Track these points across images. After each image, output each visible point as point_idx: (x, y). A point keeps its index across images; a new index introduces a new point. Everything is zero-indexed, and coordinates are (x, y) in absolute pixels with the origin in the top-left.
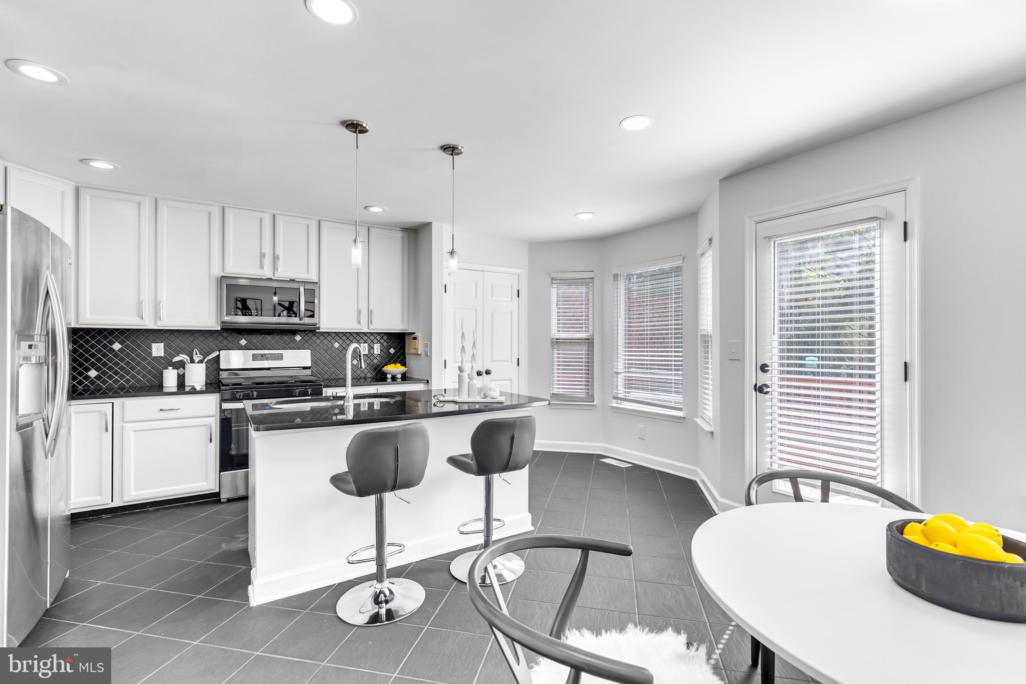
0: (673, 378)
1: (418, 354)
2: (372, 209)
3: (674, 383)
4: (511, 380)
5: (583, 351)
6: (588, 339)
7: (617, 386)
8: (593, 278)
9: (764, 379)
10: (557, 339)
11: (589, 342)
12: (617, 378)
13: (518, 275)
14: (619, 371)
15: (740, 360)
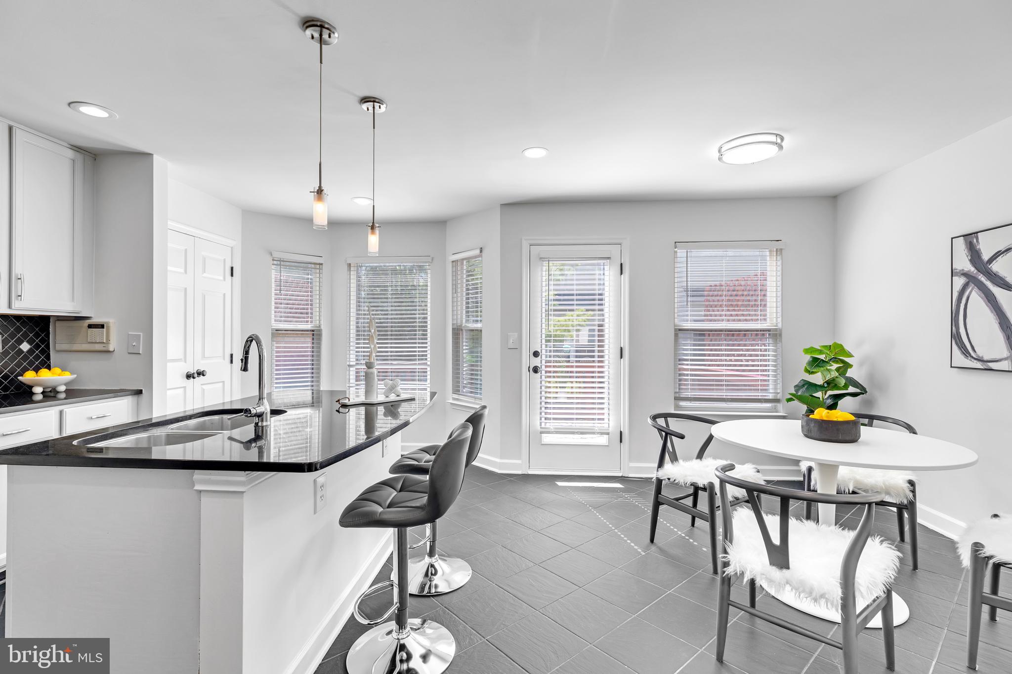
0: (417, 367)
1: (108, 352)
2: (84, 109)
3: (419, 372)
4: (223, 382)
5: (307, 344)
6: (313, 331)
7: (349, 379)
8: (322, 264)
9: (536, 362)
10: (276, 330)
11: (315, 334)
12: (349, 371)
13: (232, 247)
14: (351, 363)
15: (518, 349)
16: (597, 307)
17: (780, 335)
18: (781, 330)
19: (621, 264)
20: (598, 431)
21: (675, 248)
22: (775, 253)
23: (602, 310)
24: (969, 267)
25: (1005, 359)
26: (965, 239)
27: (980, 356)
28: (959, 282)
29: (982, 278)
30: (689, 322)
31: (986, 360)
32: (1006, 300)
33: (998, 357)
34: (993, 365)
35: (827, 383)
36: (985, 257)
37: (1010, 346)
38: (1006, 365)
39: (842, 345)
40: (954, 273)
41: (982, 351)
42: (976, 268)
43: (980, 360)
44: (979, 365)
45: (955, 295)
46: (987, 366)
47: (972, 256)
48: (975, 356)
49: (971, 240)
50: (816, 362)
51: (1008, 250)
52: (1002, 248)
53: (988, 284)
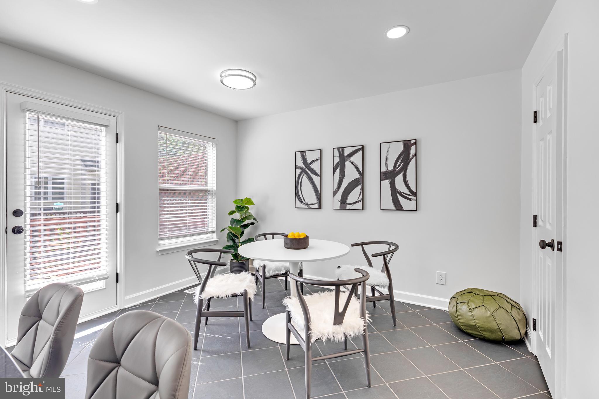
9: (17, 222)
16: (94, 169)
18: (214, 191)
19: (117, 134)
20: (97, 278)
21: (159, 130)
23: (98, 171)
24: (302, 165)
25: (316, 204)
26: (301, 153)
27: (307, 202)
28: (299, 171)
29: (308, 171)
30: (167, 184)
31: (309, 204)
32: (316, 179)
33: (314, 203)
34: (311, 206)
35: (242, 219)
36: (309, 161)
37: (318, 199)
38: (316, 206)
39: (250, 199)
40: (296, 167)
41: (308, 201)
42: (305, 166)
43: (307, 204)
44: (306, 206)
45: (297, 177)
46: (309, 207)
47: (303, 161)
48: (304, 203)
49: (303, 153)
50: (239, 209)
51: (317, 160)
52: (315, 159)
53: (310, 173)
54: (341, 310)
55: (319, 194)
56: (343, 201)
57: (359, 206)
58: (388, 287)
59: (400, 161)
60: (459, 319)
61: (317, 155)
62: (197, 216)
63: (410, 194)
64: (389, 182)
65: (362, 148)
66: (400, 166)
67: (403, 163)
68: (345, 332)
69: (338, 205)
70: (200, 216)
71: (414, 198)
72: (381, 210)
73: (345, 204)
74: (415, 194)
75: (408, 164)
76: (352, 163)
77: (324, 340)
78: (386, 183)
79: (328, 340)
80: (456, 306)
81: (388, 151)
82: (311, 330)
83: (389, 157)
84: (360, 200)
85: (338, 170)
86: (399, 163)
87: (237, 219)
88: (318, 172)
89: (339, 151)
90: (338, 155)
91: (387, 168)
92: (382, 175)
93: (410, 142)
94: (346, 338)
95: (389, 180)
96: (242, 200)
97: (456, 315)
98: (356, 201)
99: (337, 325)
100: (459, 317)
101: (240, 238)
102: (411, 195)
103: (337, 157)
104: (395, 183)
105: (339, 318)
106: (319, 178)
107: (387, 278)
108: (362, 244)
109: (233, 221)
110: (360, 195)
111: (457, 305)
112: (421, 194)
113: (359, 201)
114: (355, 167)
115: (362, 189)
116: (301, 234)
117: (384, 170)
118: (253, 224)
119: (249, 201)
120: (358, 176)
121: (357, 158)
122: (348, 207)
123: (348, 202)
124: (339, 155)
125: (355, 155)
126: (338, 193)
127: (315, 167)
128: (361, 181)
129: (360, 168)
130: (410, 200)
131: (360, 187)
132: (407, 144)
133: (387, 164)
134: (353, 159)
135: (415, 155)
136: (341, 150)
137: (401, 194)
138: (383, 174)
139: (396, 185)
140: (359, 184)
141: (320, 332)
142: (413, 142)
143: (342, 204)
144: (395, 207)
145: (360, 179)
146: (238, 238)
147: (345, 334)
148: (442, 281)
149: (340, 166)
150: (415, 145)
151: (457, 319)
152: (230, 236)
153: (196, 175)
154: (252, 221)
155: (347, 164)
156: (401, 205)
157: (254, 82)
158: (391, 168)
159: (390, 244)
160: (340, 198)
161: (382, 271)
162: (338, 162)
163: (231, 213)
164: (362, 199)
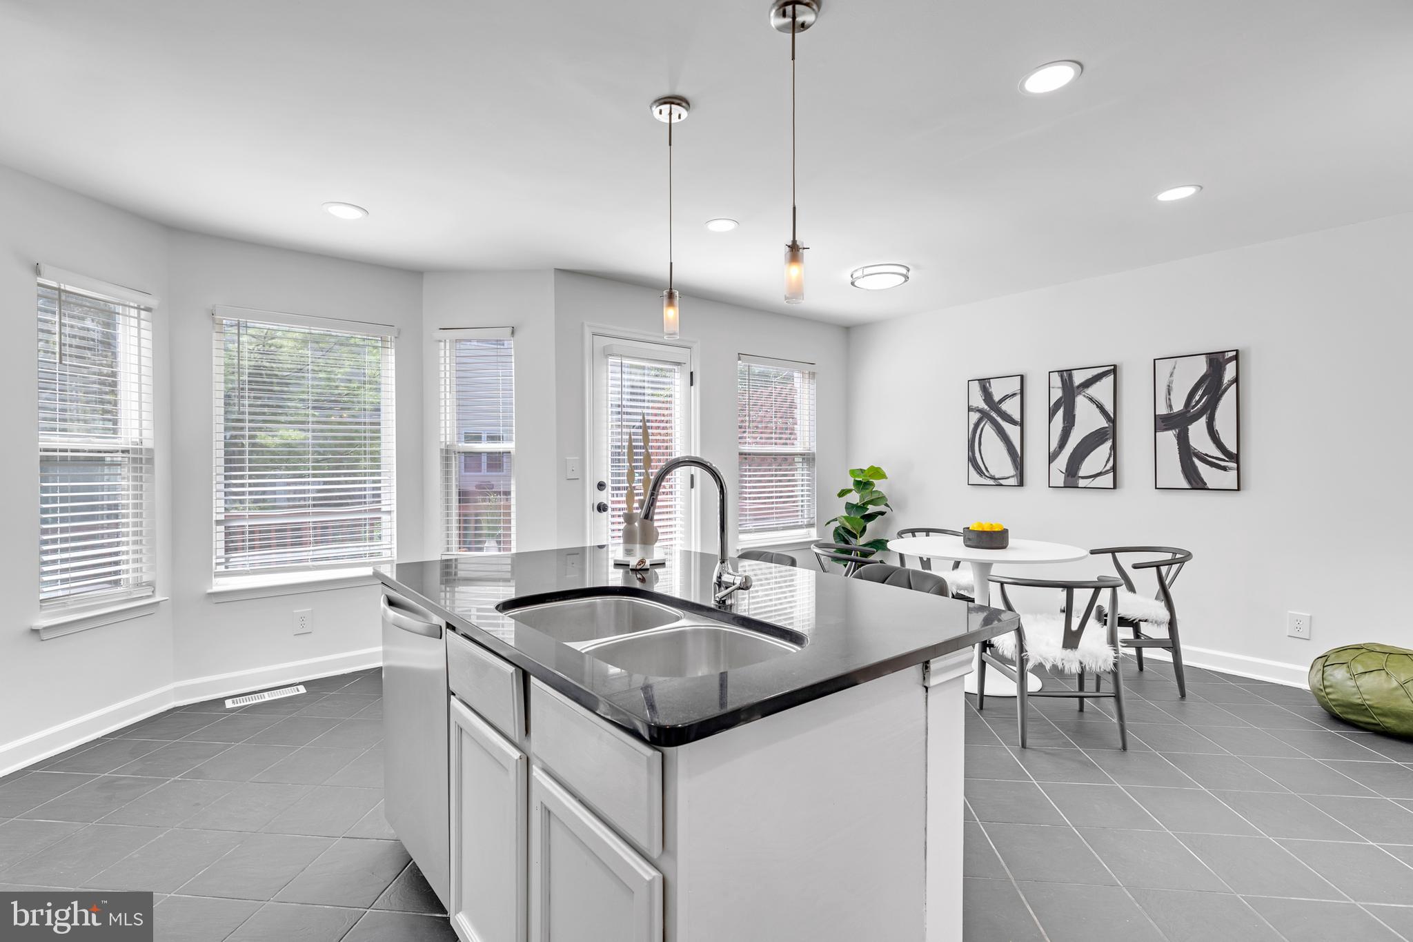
0: (369, 516)
9: (601, 497)
15: (579, 479)
17: (814, 459)
18: (814, 454)
19: (692, 373)
22: (807, 376)
24: (983, 405)
25: (1012, 477)
26: (979, 383)
27: (993, 475)
28: (975, 416)
29: (994, 415)
30: (747, 445)
31: (996, 477)
32: (1013, 432)
33: (1007, 475)
34: (1002, 482)
35: (864, 504)
36: (997, 398)
37: (1016, 467)
38: (1013, 481)
39: (879, 468)
40: (970, 409)
41: (994, 471)
42: (989, 406)
43: (992, 478)
44: (992, 482)
45: (972, 426)
46: (998, 482)
47: (985, 397)
48: (988, 475)
49: (984, 384)
50: (862, 485)
51: (1014, 395)
52: (1010, 393)
53: (999, 419)
54: (1075, 626)
55: (1019, 459)
56: (1072, 472)
57: (1107, 480)
58: (1167, 625)
59: (1200, 392)
60: (1327, 694)
61: (1015, 385)
62: (759, 498)
63: (1223, 457)
64: (1175, 435)
65: (1114, 370)
66: (1201, 404)
67: (1206, 397)
68: (1082, 661)
69: (1059, 479)
70: (765, 498)
71: (1235, 465)
72: (1156, 488)
73: (1077, 477)
74: (1235, 458)
75: (1219, 399)
76: (1091, 399)
77: (1048, 667)
78: (1169, 438)
79: (1054, 667)
80: (1321, 672)
81: (1171, 375)
82: (1027, 652)
83: (1174, 386)
84: (1108, 470)
85: (1060, 413)
86: (1197, 398)
87: (855, 503)
88: (1017, 417)
89: (1062, 377)
90: (1060, 385)
91: (1170, 407)
92: (1159, 421)
93: (1224, 356)
94: (1083, 669)
95: (1176, 432)
96: (862, 471)
97: (1322, 687)
98: (1101, 472)
99: (1069, 650)
100: (1328, 690)
101: (860, 537)
102: (1227, 459)
103: (1059, 388)
104: (1188, 436)
105: (1071, 639)
106: (1018, 428)
107: (1166, 609)
108: (1113, 551)
109: (850, 507)
110: (1108, 460)
111: (1325, 668)
112: (1251, 459)
113: (1107, 472)
114: (1098, 406)
115: (1114, 448)
116: (994, 524)
117: (1162, 410)
118: (882, 513)
119: (877, 473)
120: (1103, 423)
121: (1102, 391)
122: (1082, 483)
123: (1081, 473)
124: (1063, 384)
125: (1098, 383)
126: (1059, 457)
127: (1011, 407)
128: (1111, 432)
129: (1109, 408)
130: (1224, 469)
131: (1109, 444)
132: (1216, 362)
133: (1170, 399)
134: (1092, 391)
135: (1236, 380)
136: (1066, 376)
137: (1204, 459)
138: (1161, 418)
139: (1190, 441)
140: (1106, 440)
141: (1041, 656)
142: (1229, 356)
143: (1070, 478)
144: (1190, 482)
145: (1107, 429)
146: (855, 537)
147: (1081, 663)
148: (1300, 631)
149: (1066, 405)
150: (1235, 361)
151: (1323, 694)
152: (839, 535)
153: (766, 427)
154: (882, 508)
155: (1081, 401)
156: (1202, 480)
157: (907, 278)
158: (1178, 406)
159: (1174, 551)
160: (1065, 467)
161: (1157, 598)
162: (1060, 399)
163: (843, 493)
164: (1114, 469)
